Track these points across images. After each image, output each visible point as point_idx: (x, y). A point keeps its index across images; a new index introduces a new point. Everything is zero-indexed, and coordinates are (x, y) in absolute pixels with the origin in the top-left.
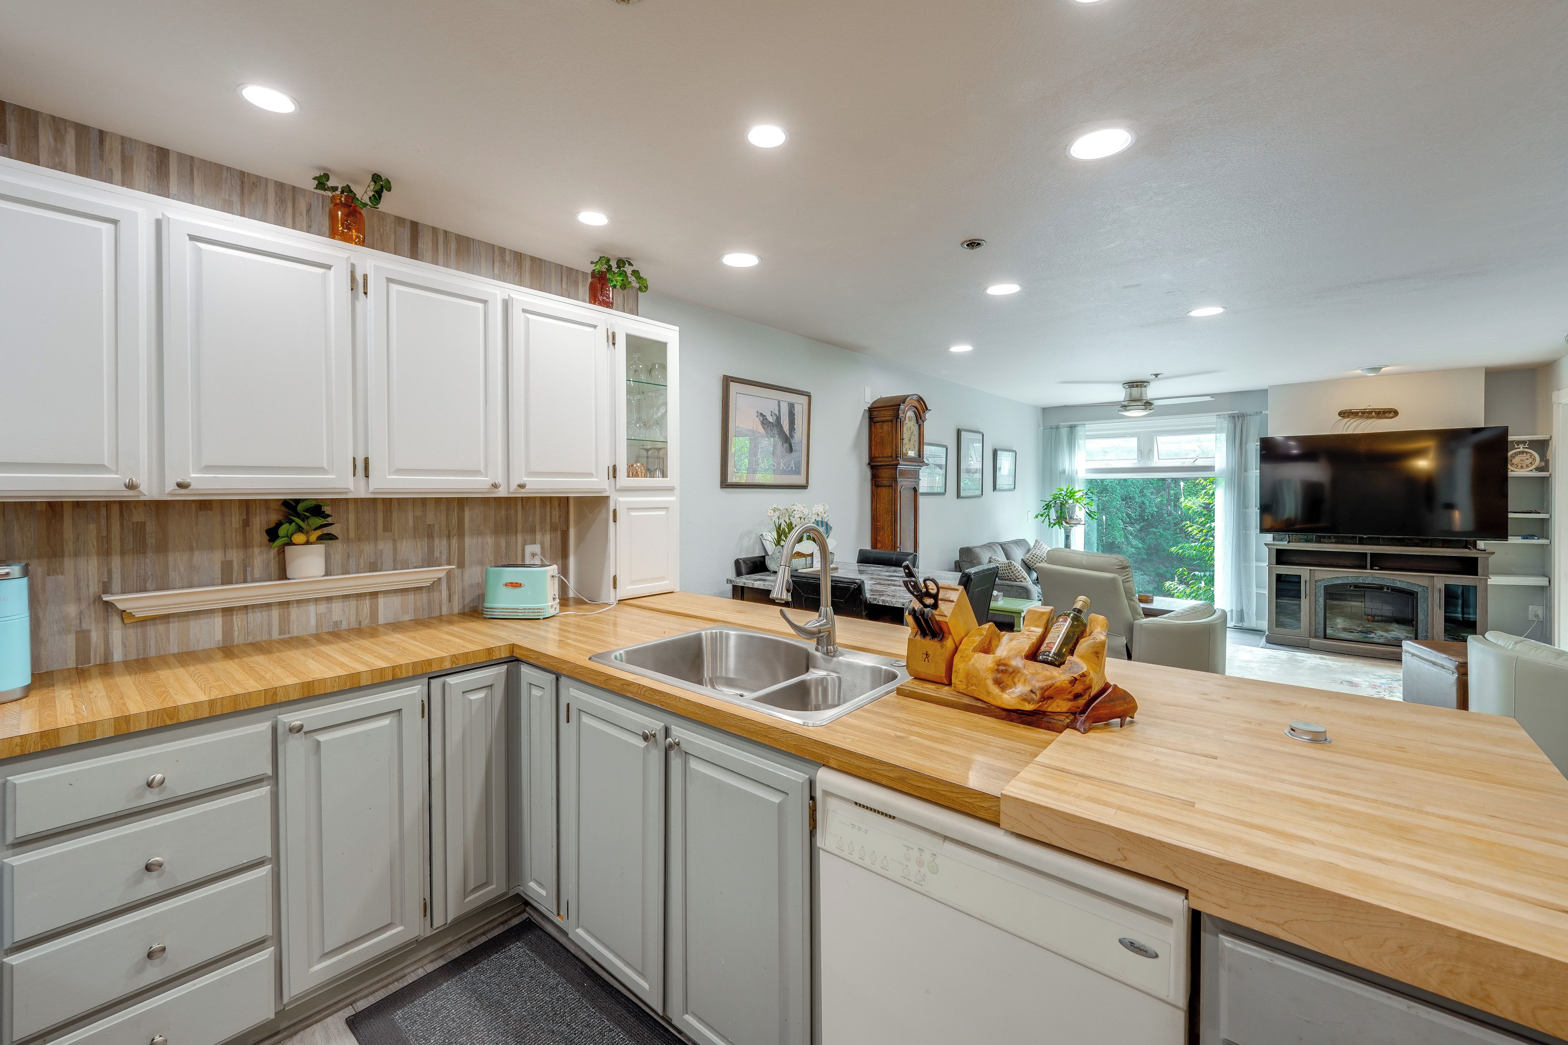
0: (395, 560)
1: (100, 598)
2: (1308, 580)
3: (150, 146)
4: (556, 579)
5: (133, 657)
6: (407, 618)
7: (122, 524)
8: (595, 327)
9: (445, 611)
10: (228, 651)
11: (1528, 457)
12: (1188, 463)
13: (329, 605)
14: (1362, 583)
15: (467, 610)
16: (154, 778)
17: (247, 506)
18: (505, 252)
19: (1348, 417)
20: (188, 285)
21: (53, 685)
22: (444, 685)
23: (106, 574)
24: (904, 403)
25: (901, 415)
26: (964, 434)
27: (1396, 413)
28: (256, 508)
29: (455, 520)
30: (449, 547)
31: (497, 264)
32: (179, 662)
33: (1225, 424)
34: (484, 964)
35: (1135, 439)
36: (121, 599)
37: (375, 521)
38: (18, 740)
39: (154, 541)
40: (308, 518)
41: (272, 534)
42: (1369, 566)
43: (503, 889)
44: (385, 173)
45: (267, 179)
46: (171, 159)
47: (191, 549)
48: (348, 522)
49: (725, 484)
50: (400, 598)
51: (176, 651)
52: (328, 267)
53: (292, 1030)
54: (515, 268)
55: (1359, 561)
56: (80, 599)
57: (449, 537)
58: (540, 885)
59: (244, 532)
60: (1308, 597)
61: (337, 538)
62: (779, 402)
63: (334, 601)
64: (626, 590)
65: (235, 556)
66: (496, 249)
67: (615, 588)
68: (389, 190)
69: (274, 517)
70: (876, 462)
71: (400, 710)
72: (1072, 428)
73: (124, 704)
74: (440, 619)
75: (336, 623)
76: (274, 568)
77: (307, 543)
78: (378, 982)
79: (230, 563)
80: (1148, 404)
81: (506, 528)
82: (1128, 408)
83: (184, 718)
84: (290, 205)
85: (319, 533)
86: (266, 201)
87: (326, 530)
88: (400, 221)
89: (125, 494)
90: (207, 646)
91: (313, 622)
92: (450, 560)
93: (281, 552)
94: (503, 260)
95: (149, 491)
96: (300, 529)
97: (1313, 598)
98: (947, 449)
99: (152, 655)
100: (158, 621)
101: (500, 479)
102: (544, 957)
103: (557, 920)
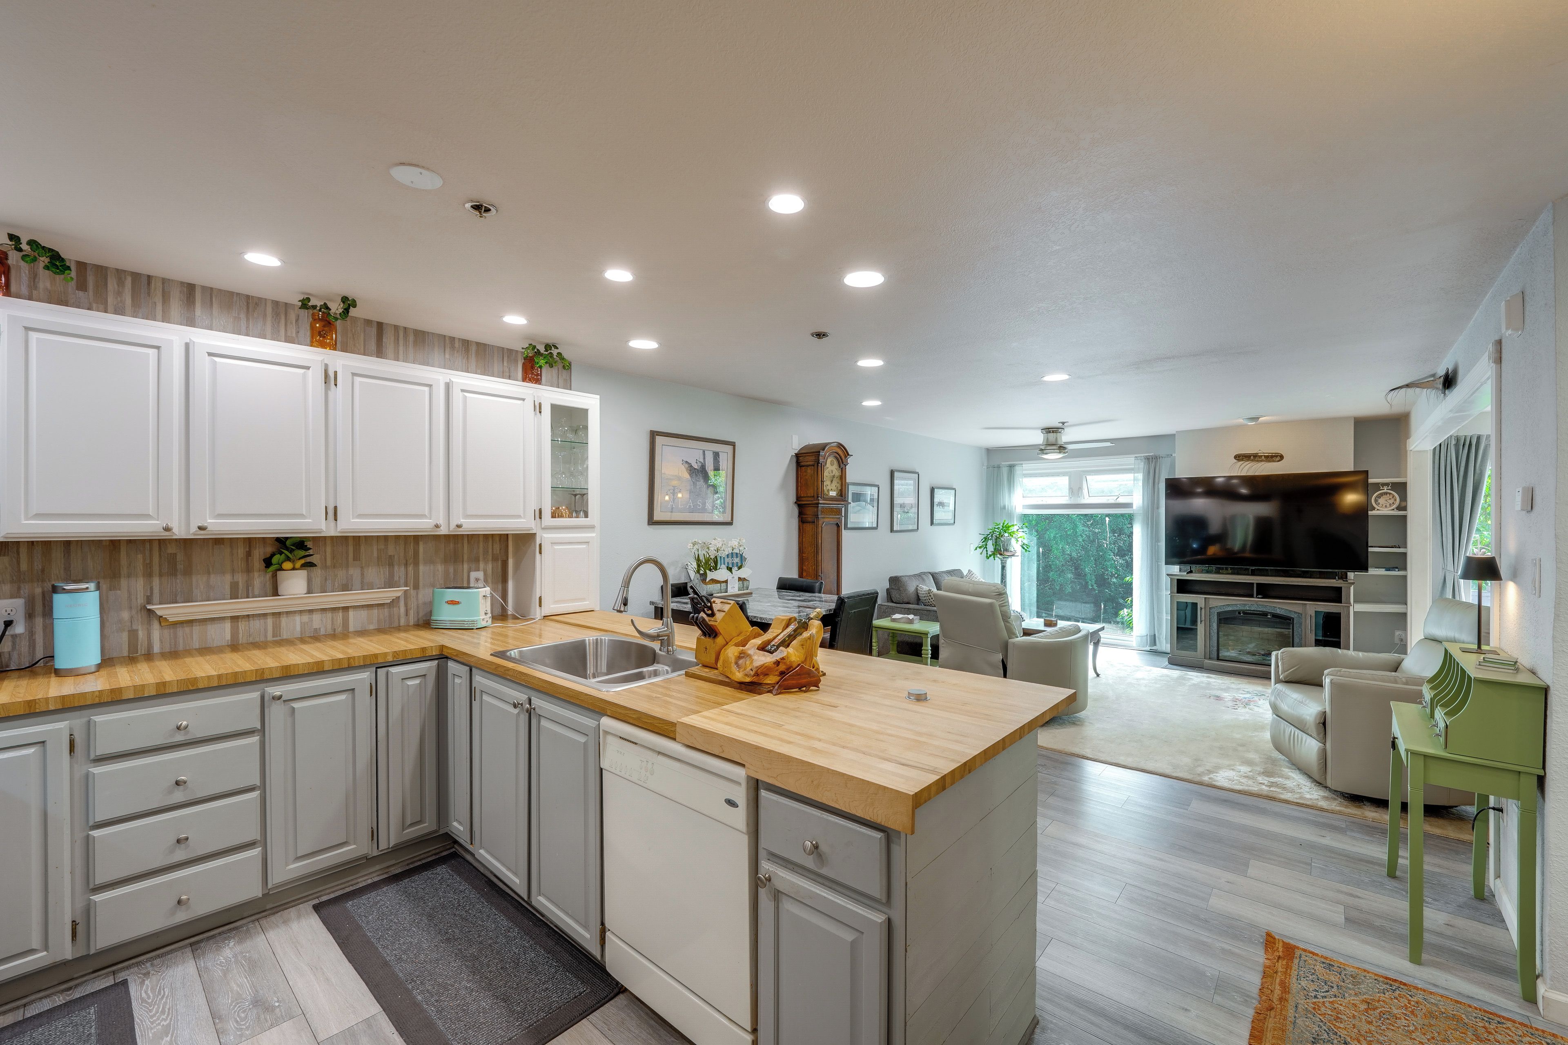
0: (362, 583)
1: (145, 607)
2: (1203, 606)
3: (182, 283)
4: (489, 600)
5: (168, 650)
6: (372, 627)
7: (160, 555)
8: (524, 400)
9: (402, 623)
10: (234, 647)
11: (1391, 497)
12: (1112, 500)
13: (311, 616)
14: (1248, 610)
15: (421, 622)
16: (182, 724)
17: (250, 542)
18: (454, 340)
19: (1242, 460)
20: (207, 387)
21: (114, 666)
22: (387, 673)
23: (149, 590)
24: (824, 450)
25: (821, 460)
26: (896, 474)
27: (1282, 457)
28: (256, 543)
29: (411, 552)
30: (407, 573)
31: (447, 351)
32: (199, 653)
33: (1142, 465)
34: (416, 877)
35: (1067, 478)
36: (160, 609)
37: (347, 553)
38: (97, 693)
39: (182, 567)
40: (294, 550)
41: (268, 562)
42: (1255, 595)
43: (434, 827)
44: (351, 295)
45: (266, 299)
46: (196, 293)
47: (209, 573)
48: (326, 553)
49: (651, 522)
50: (366, 612)
51: (197, 647)
52: (308, 368)
53: (275, 910)
54: (463, 352)
55: (1245, 590)
56: (131, 608)
57: (406, 565)
58: (460, 823)
59: (247, 560)
60: (1203, 622)
61: (316, 566)
62: (704, 452)
63: (314, 613)
64: (550, 607)
65: (240, 578)
66: (447, 339)
67: (540, 606)
68: (355, 306)
69: (269, 550)
70: (803, 501)
71: (353, 690)
72: (1011, 467)
73: (162, 676)
74: (399, 629)
75: (316, 630)
76: (269, 586)
77: (294, 569)
78: (337, 885)
79: (237, 583)
80: (1061, 448)
81: (454, 558)
82: (1045, 451)
83: (201, 686)
84: (283, 317)
85: (302, 561)
86: (265, 316)
87: (308, 559)
88: (368, 322)
89: (163, 534)
90: (219, 644)
91: (298, 628)
92: (407, 583)
93: (274, 576)
94: (453, 347)
95: (179, 532)
96: (288, 559)
97: (1208, 623)
98: (879, 488)
99: (180, 649)
100: (185, 625)
101: (441, 521)
102: (459, 874)
103: (470, 847)
